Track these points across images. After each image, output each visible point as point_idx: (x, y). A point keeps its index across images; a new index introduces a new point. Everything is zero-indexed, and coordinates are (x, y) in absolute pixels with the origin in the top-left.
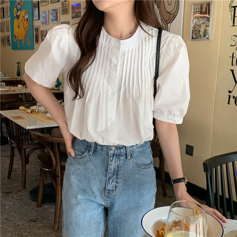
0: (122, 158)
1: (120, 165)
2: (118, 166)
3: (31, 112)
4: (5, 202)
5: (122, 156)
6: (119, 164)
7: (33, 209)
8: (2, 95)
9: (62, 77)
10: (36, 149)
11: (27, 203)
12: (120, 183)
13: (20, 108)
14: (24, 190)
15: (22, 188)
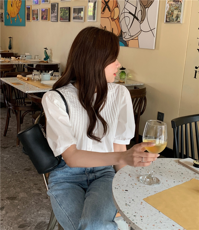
3: (28, 80)
4: (3, 154)
7: (26, 161)
8: (1, 65)
9: (50, 51)
10: (30, 111)
11: (21, 156)
13: (18, 76)
14: (19, 145)
15: (16, 144)
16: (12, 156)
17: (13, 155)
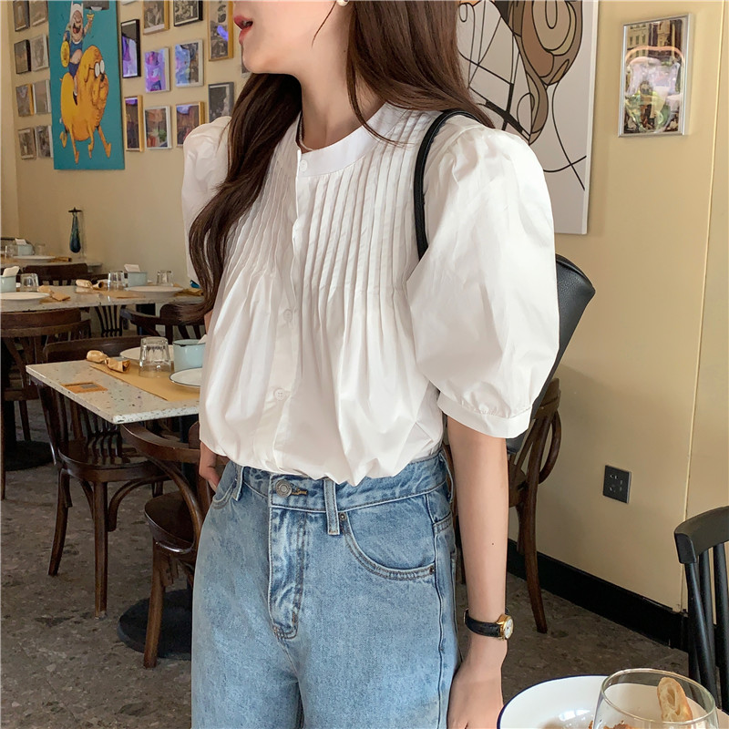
0: (312, 527)
1: (305, 549)
2: (300, 552)
3: (124, 368)
4: (44, 650)
5: (311, 520)
6: (303, 546)
7: (130, 675)
11: (110, 654)
12: (306, 610)
13: (89, 354)
14: (103, 612)
15: (94, 607)
16: (76, 654)
17: (79, 651)
